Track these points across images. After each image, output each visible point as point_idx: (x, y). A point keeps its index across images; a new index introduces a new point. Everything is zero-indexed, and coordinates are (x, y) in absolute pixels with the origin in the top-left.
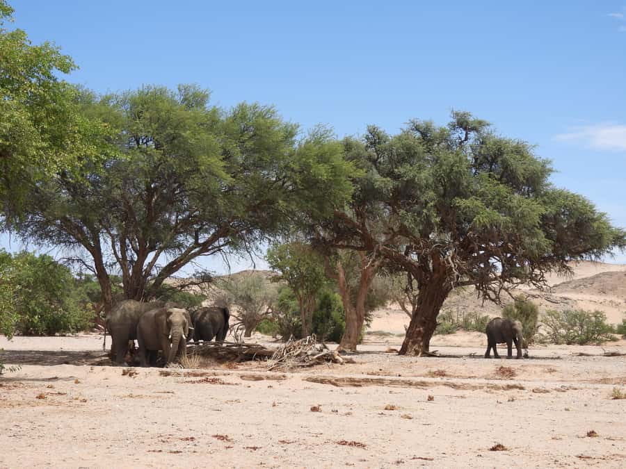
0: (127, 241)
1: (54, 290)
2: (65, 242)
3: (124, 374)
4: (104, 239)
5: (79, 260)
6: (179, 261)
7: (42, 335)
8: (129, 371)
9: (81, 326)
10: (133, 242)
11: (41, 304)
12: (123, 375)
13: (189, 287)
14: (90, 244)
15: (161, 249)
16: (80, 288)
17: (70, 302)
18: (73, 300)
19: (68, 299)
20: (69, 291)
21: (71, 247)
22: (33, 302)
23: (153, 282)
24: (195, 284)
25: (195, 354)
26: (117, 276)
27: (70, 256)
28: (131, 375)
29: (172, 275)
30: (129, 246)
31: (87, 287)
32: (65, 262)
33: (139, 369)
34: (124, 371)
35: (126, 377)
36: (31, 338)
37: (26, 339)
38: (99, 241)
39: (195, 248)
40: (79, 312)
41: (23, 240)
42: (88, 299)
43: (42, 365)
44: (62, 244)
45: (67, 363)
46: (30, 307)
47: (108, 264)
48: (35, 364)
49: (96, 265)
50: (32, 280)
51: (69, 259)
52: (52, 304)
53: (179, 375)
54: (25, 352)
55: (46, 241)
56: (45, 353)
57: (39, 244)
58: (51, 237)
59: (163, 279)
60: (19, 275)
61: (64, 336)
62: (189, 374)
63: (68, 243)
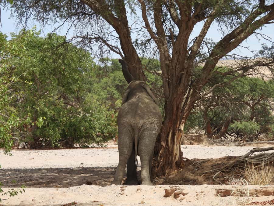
0: (164, 8)
1: (68, 83)
2: (77, 14)
3: (167, 194)
4: (131, 8)
5: (98, 39)
6: (239, 34)
7: (56, 148)
8: (173, 191)
9: (108, 132)
10: (172, 9)
11: (53, 103)
12: (165, 196)
13: (254, 70)
14: (112, 16)
15: (212, 17)
16: (105, 80)
17: (92, 99)
18: (96, 97)
19: (90, 95)
20: (91, 84)
21: (86, 20)
22: (41, 102)
23: (203, 65)
24: (264, 65)
25: (265, 166)
26: (153, 60)
27: (85, 33)
28: (176, 196)
29: (229, 54)
30: (167, 15)
31: (115, 77)
32: (79, 43)
33: (187, 188)
34: (166, 191)
35: (171, 199)
36: (42, 152)
37: (34, 153)
38: (124, 9)
39: (261, 13)
40: (105, 113)
41: (21, 15)
42: (117, 94)
43: (57, 187)
44: (74, 18)
45: (89, 183)
46: (38, 109)
47: (139, 42)
48: (47, 186)
49: (121, 44)
50: (37, 70)
51: (84, 38)
52: (67, 104)
53: (242, 193)
54: (32, 171)
55: (51, 15)
56: (60, 170)
57: (43, 19)
58: (58, 9)
59: (217, 60)
60: (19, 64)
61: (87, 147)
62: (257, 193)
63: (81, 15)
